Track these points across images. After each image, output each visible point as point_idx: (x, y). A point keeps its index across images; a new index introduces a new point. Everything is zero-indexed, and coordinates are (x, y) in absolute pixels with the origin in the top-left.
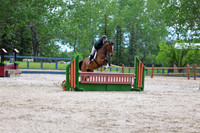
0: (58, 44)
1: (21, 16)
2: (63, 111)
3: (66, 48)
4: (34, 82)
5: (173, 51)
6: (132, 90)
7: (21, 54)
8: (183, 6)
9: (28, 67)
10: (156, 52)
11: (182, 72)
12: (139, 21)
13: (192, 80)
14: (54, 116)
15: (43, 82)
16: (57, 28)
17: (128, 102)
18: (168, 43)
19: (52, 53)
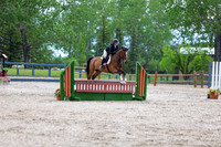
0: (52, 48)
1: (10, 18)
2: (56, 123)
3: (60, 53)
4: (24, 90)
5: (178, 56)
6: (134, 99)
7: (10, 59)
8: (188, 6)
9: (18, 74)
10: (159, 57)
11: (187, 80)
12: (141, 23)
13: (199, 88)
14: (47, 128)
15: (35, 91)
16: (50, 31)
17: (129, 113)
18: (173, 48)
19: (44, 59)
